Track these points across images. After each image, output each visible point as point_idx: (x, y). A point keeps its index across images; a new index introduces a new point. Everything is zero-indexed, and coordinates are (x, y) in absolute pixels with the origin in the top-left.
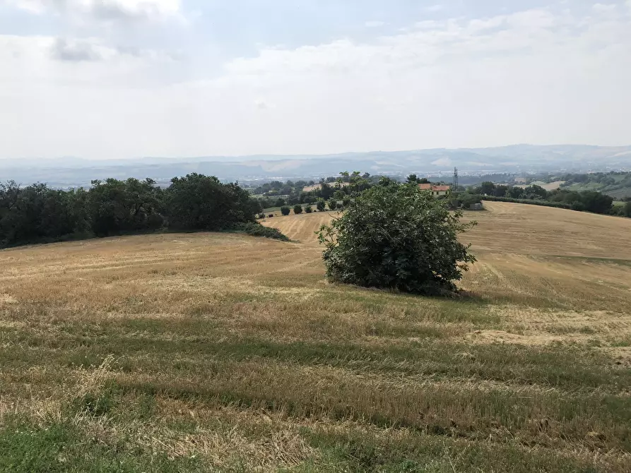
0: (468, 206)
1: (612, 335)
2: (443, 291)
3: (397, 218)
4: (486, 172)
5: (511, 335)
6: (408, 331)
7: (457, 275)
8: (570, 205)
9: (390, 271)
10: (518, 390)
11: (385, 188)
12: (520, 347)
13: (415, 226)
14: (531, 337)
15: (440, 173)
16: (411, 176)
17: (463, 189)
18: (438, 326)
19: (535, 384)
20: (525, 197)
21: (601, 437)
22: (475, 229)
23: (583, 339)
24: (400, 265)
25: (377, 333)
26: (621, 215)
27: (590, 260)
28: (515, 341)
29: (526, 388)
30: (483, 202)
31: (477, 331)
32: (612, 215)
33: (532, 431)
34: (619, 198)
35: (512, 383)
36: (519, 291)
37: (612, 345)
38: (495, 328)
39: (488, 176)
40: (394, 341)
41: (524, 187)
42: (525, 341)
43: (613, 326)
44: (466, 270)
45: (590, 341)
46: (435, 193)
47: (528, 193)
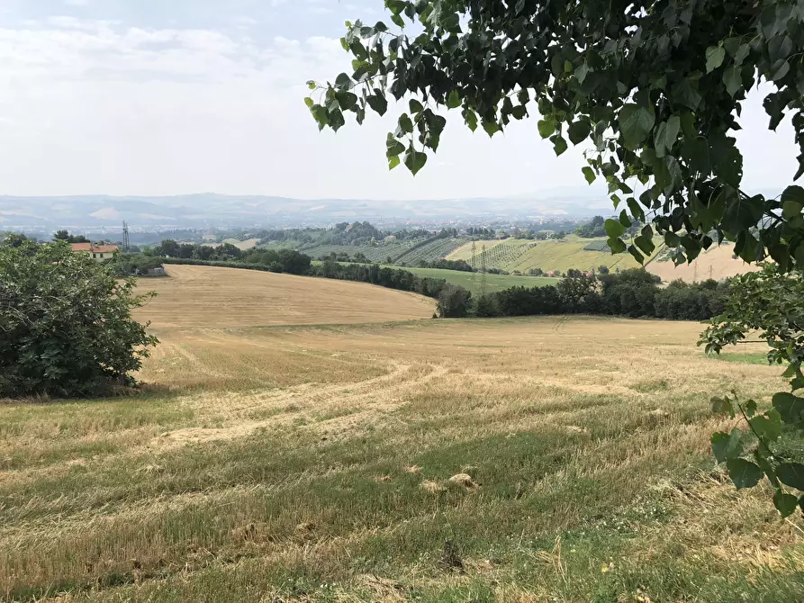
0: (145, 272)
1: (317, 409)
2: (116, 388)
3: (40, 294)
4: (165, 228)
5: (207, 431)
6: (65, 452)
7: (135, 365)
8: (268, 267)
9: (32, 371)
10: (219, 497)
11: (16, 250)
12: (218, 443)
13: (69, 303)
14: (232, 429)
15: (103, 228)
16: (59, 232)
17: (137, 249)
18: (110, 436)
19: (238, 485)
20: (216, 259)
21: (310, 528)
22: (154, 302)
23: (287, 420)
24: (48, 360)
25: (14, 465)
26: (320, 275)
27: (293, 328)
28: (213, 438)
29: (228, 492)
30: (164, 265)
31: (165, 434)
32: (311, 275)
33: (236, 542)
34: (316, 257)
35: (211, 490)
36: (216, 374)
37: (318, 420)
38: (188, 426)
39: (169, 233)
40: (43, 471)
41: (214, 246)
42: (225, 435)
43: (318, 399)
44: (146, 356)
45: (296, 421)
46: (98, 256)
47: (220, 254)
